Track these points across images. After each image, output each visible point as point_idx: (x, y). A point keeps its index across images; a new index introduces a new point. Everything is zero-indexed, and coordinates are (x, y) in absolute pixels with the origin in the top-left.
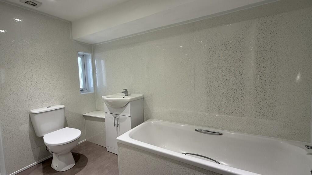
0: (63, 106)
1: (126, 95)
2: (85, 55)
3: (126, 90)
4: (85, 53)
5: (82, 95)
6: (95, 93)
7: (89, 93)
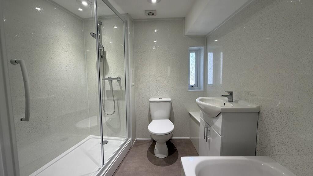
0: (169, 99)
1: (229, 101)
2: (200, 49)
3: (231, 94)
4: (199, 47)
5: (190, 91)
6: (204, 91)
7: (200, 90)
